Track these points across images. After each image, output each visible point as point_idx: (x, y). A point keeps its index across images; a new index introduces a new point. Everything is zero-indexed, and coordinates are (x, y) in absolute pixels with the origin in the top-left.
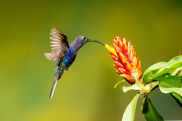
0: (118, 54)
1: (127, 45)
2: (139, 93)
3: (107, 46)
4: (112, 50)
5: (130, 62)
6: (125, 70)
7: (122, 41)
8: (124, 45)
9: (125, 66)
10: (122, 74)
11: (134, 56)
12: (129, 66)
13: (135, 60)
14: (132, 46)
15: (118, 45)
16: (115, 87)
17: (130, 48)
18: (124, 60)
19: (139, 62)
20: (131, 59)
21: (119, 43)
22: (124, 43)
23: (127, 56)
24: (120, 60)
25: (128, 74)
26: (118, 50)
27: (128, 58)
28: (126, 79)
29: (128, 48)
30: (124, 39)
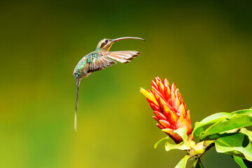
0: (158, 101)
1: (170, 89)
2: (188, 154)
3: (143, 90)
4: (151, 96)
5: (176, 111)
6: (168, 123)
7: (163, 83)
8: (166, 88)
9: (168, 117)
10: (164, 128)
11: (181, 104)
12: (173, 116)
13: (181, 109)
14: (177, 90)
15: (159, 89)
16: (155, 147)
17: (174, 93)
18: (167, 109)
19: (188, 112)
20: (176, 107)
21: (159, 86)
22: (166, 86)
23: (171, 104)
24: (162, 109)
25: (173, 128)
26: (158, 96)
27: (172, 106)
28: (170, 136)
29: (172, 93)
30: (166, 80)
